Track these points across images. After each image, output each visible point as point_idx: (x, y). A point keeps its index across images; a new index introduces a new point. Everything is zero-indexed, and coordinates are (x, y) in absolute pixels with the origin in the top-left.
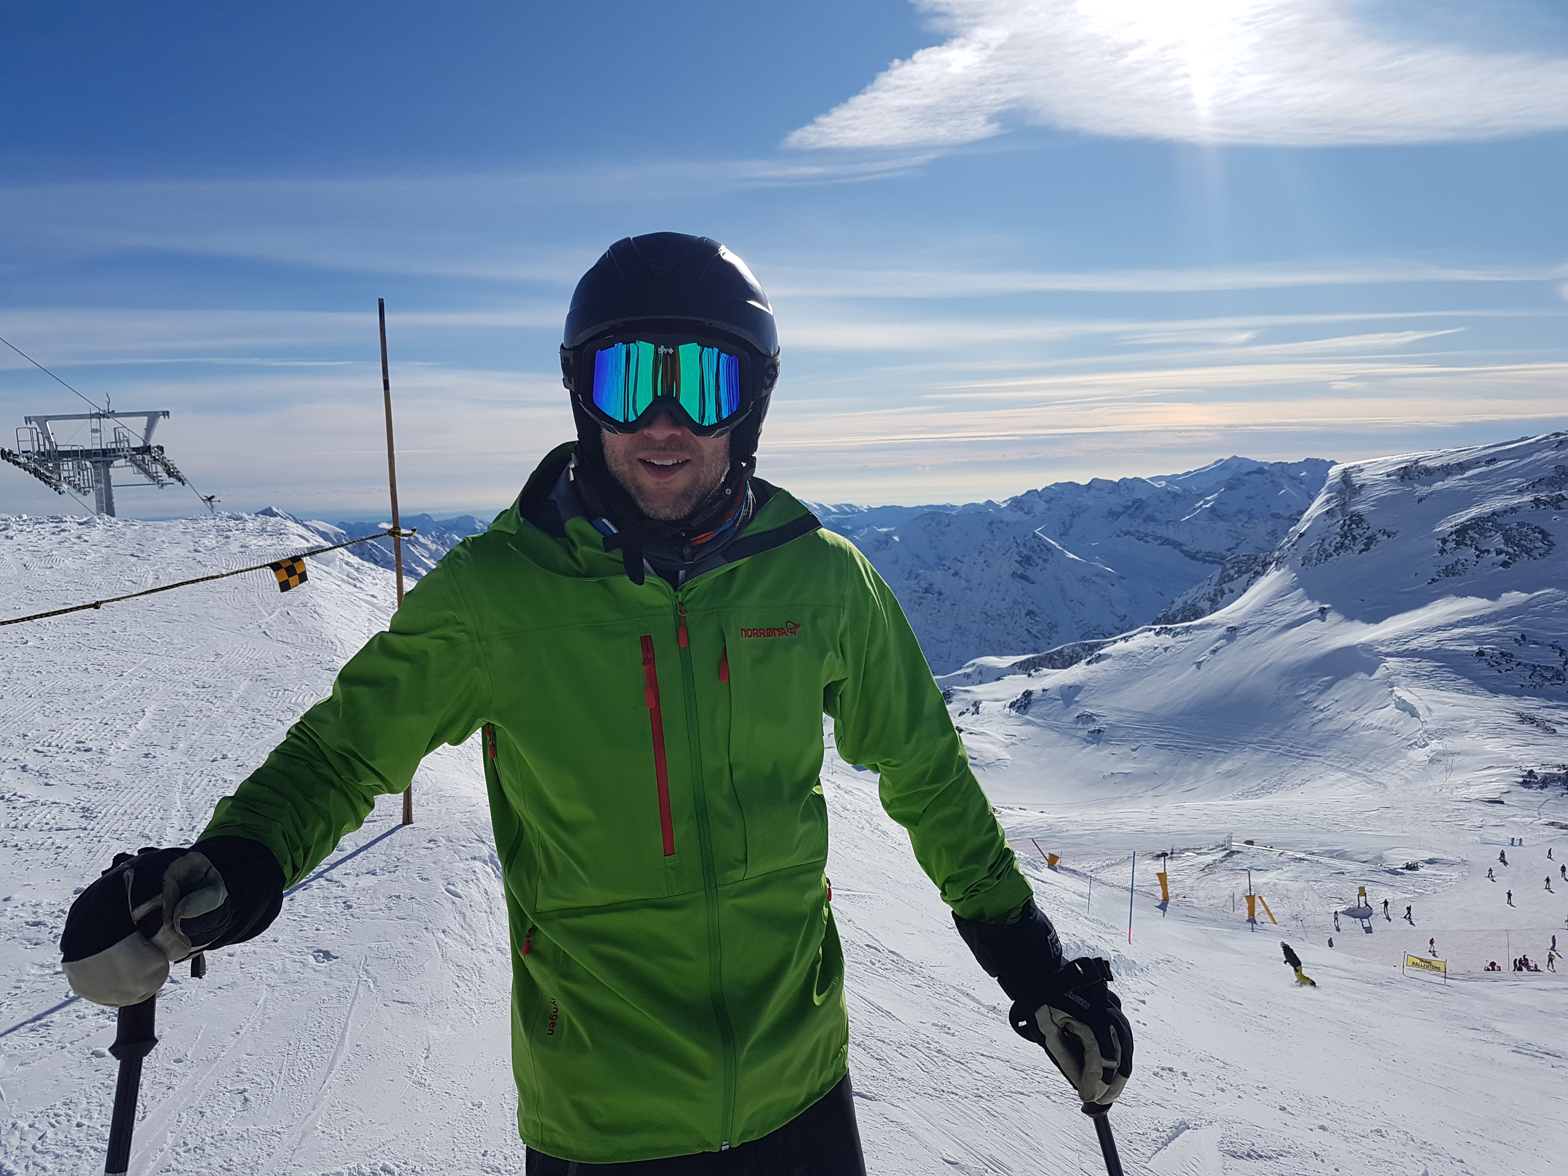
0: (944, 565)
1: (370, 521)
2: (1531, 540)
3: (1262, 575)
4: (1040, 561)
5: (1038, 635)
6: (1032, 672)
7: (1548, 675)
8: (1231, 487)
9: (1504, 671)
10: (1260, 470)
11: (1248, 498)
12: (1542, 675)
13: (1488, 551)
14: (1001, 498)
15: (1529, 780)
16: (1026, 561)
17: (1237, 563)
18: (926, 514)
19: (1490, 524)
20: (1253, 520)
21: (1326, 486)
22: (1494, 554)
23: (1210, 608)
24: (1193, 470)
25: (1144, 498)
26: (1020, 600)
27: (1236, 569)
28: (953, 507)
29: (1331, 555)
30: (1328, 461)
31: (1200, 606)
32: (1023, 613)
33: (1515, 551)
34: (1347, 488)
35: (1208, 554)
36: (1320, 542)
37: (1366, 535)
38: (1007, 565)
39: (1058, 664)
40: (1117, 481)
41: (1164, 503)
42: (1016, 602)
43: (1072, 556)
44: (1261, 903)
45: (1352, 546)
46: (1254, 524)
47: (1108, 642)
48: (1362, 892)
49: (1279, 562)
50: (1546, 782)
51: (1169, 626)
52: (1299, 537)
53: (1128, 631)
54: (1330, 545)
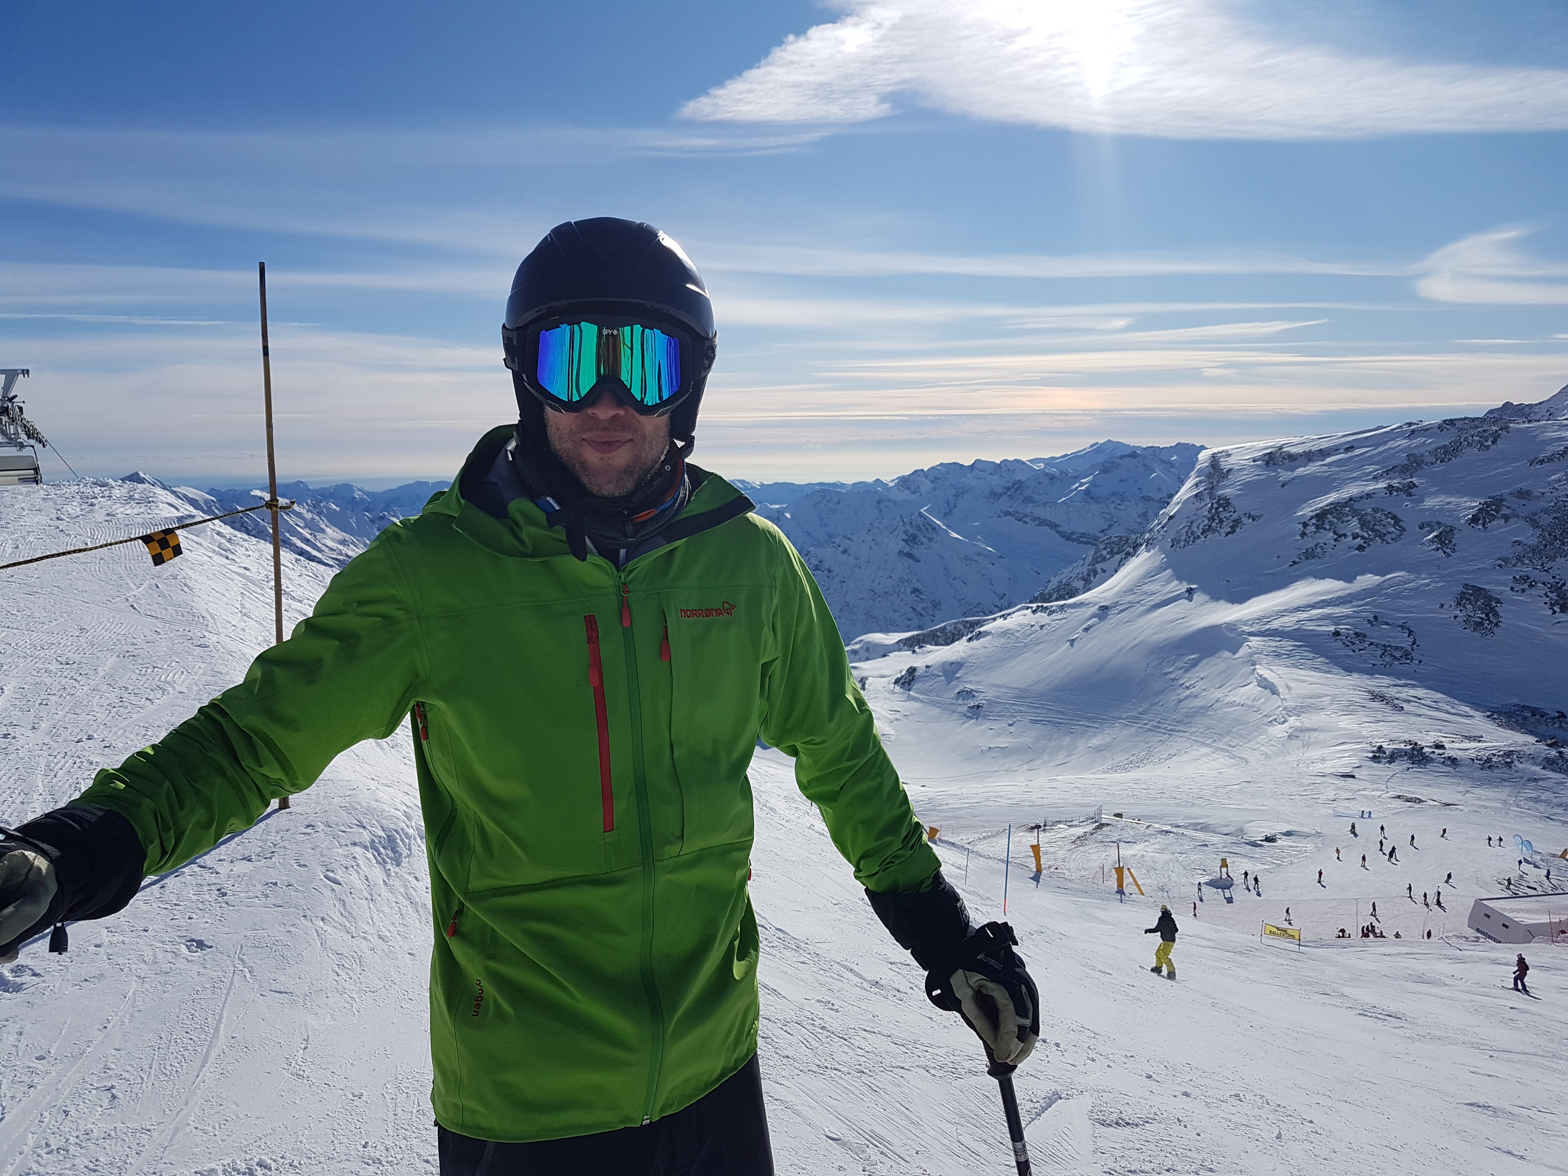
0: (834, 543)
1: (242, 488)
2: (1384, 525)
3: (1132, 556)
4: (925, 540)
5: (923, 613)
6: (916, 648)
7: (1398, 654)
8: (1105, 470)
9: (1357, 650)
10: (1133, 454)
11: (1121, 481)
12: (1392, 655)
13: (1345, 535)
14: (889, 477)
15: (1378, 755)
16: (912, 539)
17: (1109, 544)
18: (817, 491)
19: (1348, 509)
20: (1126, 503)
21: (1196, 470)
22: (1351, 538)
23: (1084, 587)
24: (1069, 453)
25: (1024, 479)
26: (906, 578)
27: (1108, 550)
28: (843, 485)
29: (1199, 537)
30: (1198, 445)
31: (1074, 585)
32: (909, 590)
33: (1369, 535)
34: (1215, 471)
35: (1083, 535)
36: (1189, 524)
37: (1232, 518)
38: (894, 544)
39: (941, 640)
40: (999, 463)
41: (1042, 485)
42: (902, 580)
43: (955, 535)
44: (1129, 875)
45: (1219, 528)
46: (1126, 506)
47: (988, 620)
48: (1224, 864)
49: (1149, 543)
50: (1393, 757)
51: (1045, 605)
52: (1169, 519)
53: (1006, 609)
54: (1198, 527)
